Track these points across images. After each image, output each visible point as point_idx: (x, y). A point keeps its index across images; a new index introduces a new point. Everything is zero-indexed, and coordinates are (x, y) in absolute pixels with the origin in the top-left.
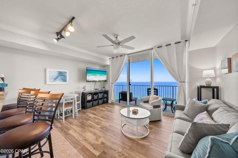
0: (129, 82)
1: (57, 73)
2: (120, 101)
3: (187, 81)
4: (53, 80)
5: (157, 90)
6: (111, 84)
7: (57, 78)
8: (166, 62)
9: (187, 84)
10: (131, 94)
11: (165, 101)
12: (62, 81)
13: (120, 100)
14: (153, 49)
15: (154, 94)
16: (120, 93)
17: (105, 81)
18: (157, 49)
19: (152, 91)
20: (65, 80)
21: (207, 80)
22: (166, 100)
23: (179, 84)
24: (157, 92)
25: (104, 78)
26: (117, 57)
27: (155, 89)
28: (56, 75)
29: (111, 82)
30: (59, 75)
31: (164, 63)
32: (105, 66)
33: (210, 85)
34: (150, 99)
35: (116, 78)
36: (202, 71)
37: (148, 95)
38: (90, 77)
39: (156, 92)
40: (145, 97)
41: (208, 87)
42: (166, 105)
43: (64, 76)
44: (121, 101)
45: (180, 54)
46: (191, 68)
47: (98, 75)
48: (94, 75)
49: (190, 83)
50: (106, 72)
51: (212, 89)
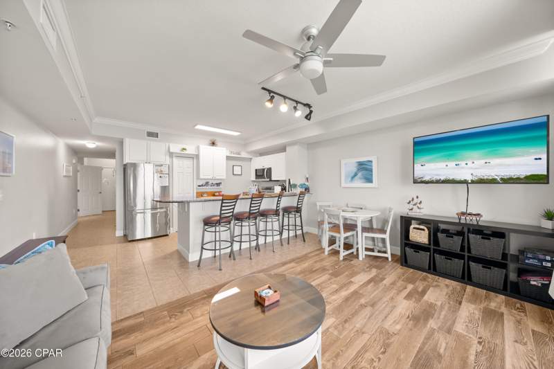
1: (356, 165)
4: (350, 179)
7: (356, 175)
12: (363, 180)
20: (369, 180)
28: (354, 169)
30: (358, 170)
43: (366, 169)
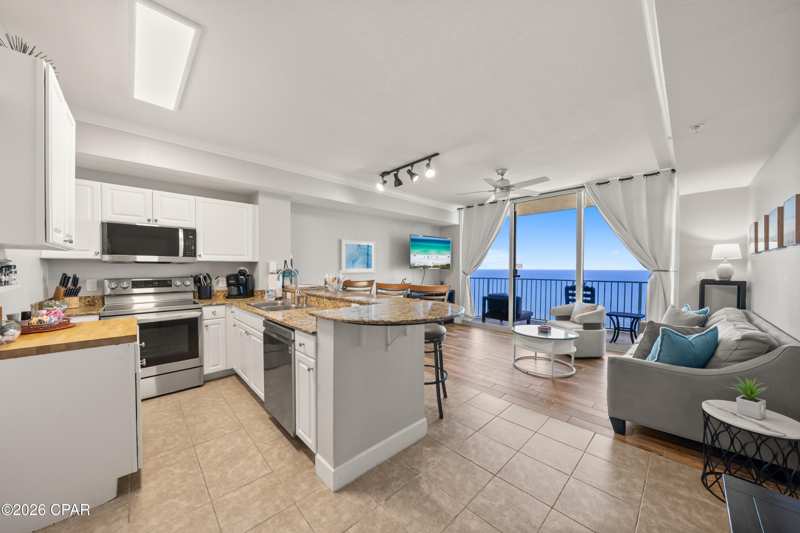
0: (515, 271)
2: (484, 320)
3: (672, 269)
4: (351, 263)
5: (592, 290)
6: (461, 274)
7: (357, 258)
8: (619, 221)
9: (672, 275)
10: (518, 302)
11: (614, 318)
13: (485, 316)
14: (583, 187)
15: (585, 301)
16: (484, 299)
17: (447, 267)
18: (596, 188)
19: (580, 293)
21: (722, 266)
22: (617, 317)
23: (650, 275)
24: (592, 296)
25: (444, 258)
26: (482, 205)
27: (586, 289)
29: (461, 269)
30: (359, 254)
31: (615, 225)
32: (443, 228)
33: (730, 277)
34: (575, 310)
35: (478, 260)
36: (709, 246)
37: (567, 303)
38: (418, 258)
39: (590, 295)
40: (559, 307)
41: (725, 282)
42: (618, 329)
43: (368, 254)
44: (487, 319)
45: (657, 203)
46: (683, 237)
47: (433, 251)
48: (425, 252)
49: (682, 273)
50: (449, 242)
51: (736, 287)
